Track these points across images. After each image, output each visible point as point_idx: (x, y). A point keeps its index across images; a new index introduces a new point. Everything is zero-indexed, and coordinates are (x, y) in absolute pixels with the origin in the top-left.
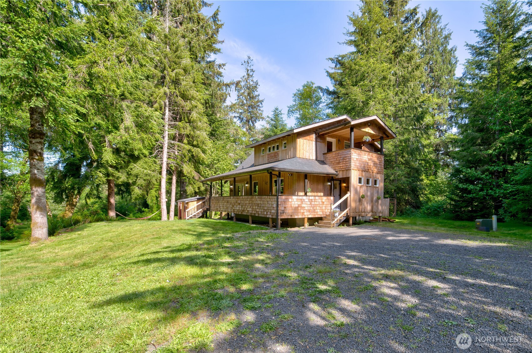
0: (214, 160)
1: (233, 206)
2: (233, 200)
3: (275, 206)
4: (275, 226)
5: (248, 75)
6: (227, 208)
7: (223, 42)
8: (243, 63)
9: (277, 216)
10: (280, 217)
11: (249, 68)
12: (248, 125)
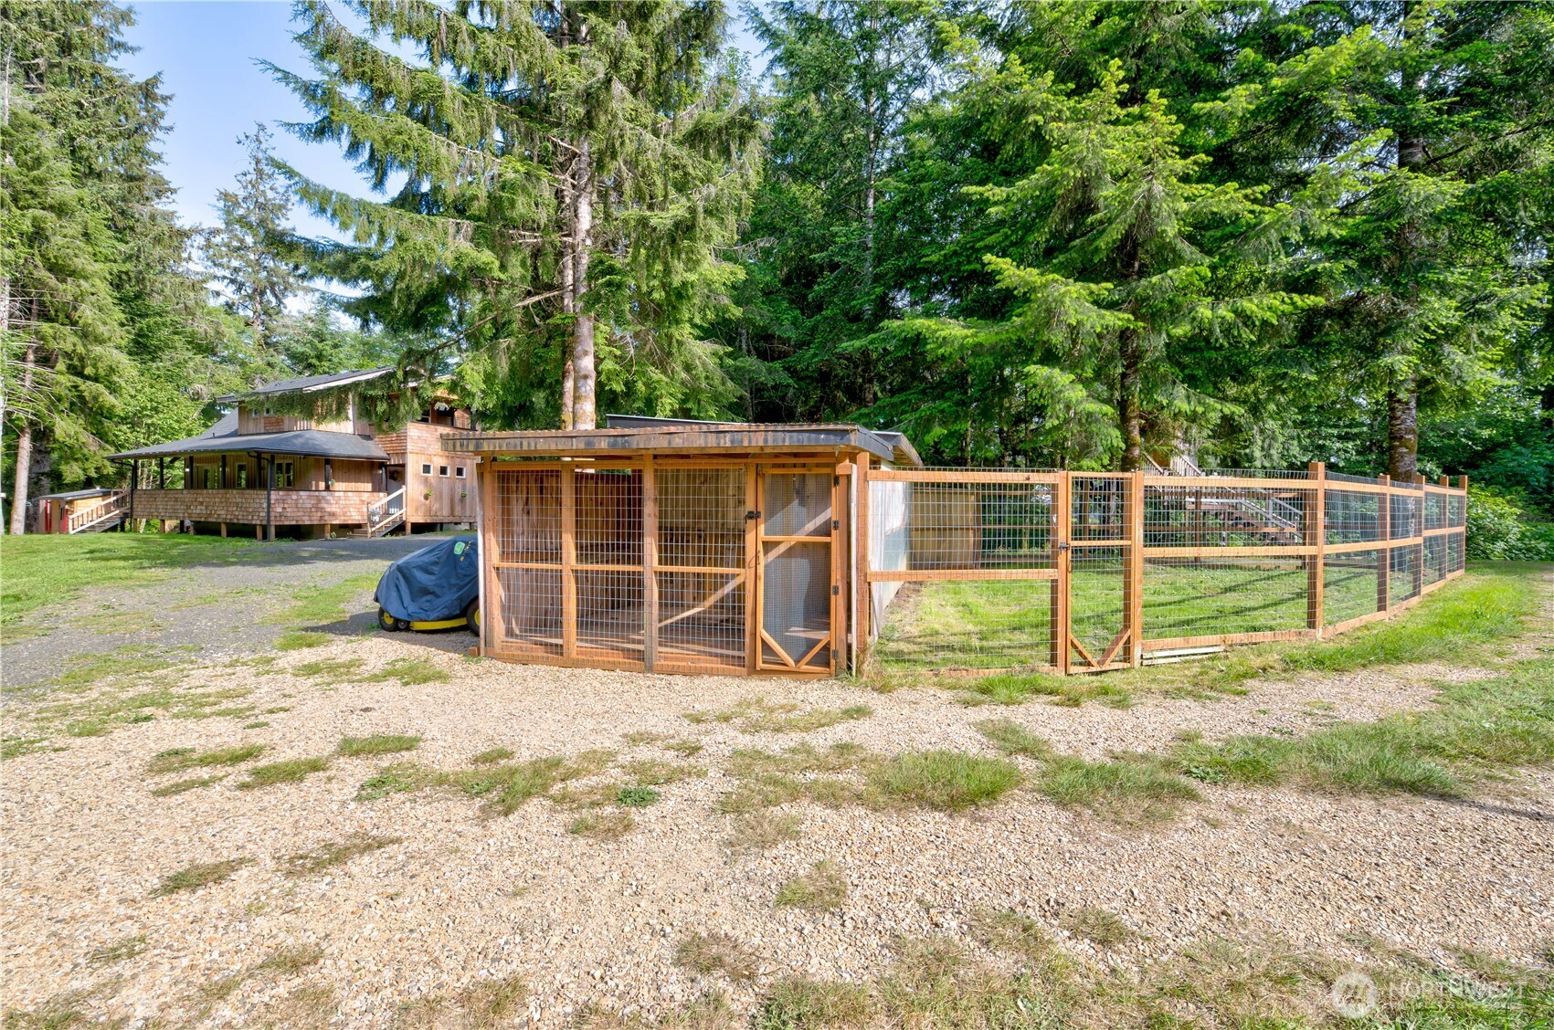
0: (144, 408)
1: (188, 507)
2: (188, 496)
3: (265, 505)
4: (265, 537)
5: (260, 172)
6: (175, 510)
7: (171, 129)
8: (242, 138)
9: (269, 520)
10: (273, 523)
11: (260, 155)
12: (261, 303)
